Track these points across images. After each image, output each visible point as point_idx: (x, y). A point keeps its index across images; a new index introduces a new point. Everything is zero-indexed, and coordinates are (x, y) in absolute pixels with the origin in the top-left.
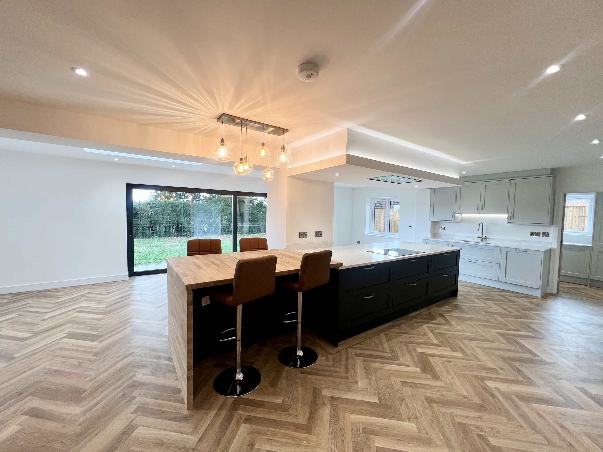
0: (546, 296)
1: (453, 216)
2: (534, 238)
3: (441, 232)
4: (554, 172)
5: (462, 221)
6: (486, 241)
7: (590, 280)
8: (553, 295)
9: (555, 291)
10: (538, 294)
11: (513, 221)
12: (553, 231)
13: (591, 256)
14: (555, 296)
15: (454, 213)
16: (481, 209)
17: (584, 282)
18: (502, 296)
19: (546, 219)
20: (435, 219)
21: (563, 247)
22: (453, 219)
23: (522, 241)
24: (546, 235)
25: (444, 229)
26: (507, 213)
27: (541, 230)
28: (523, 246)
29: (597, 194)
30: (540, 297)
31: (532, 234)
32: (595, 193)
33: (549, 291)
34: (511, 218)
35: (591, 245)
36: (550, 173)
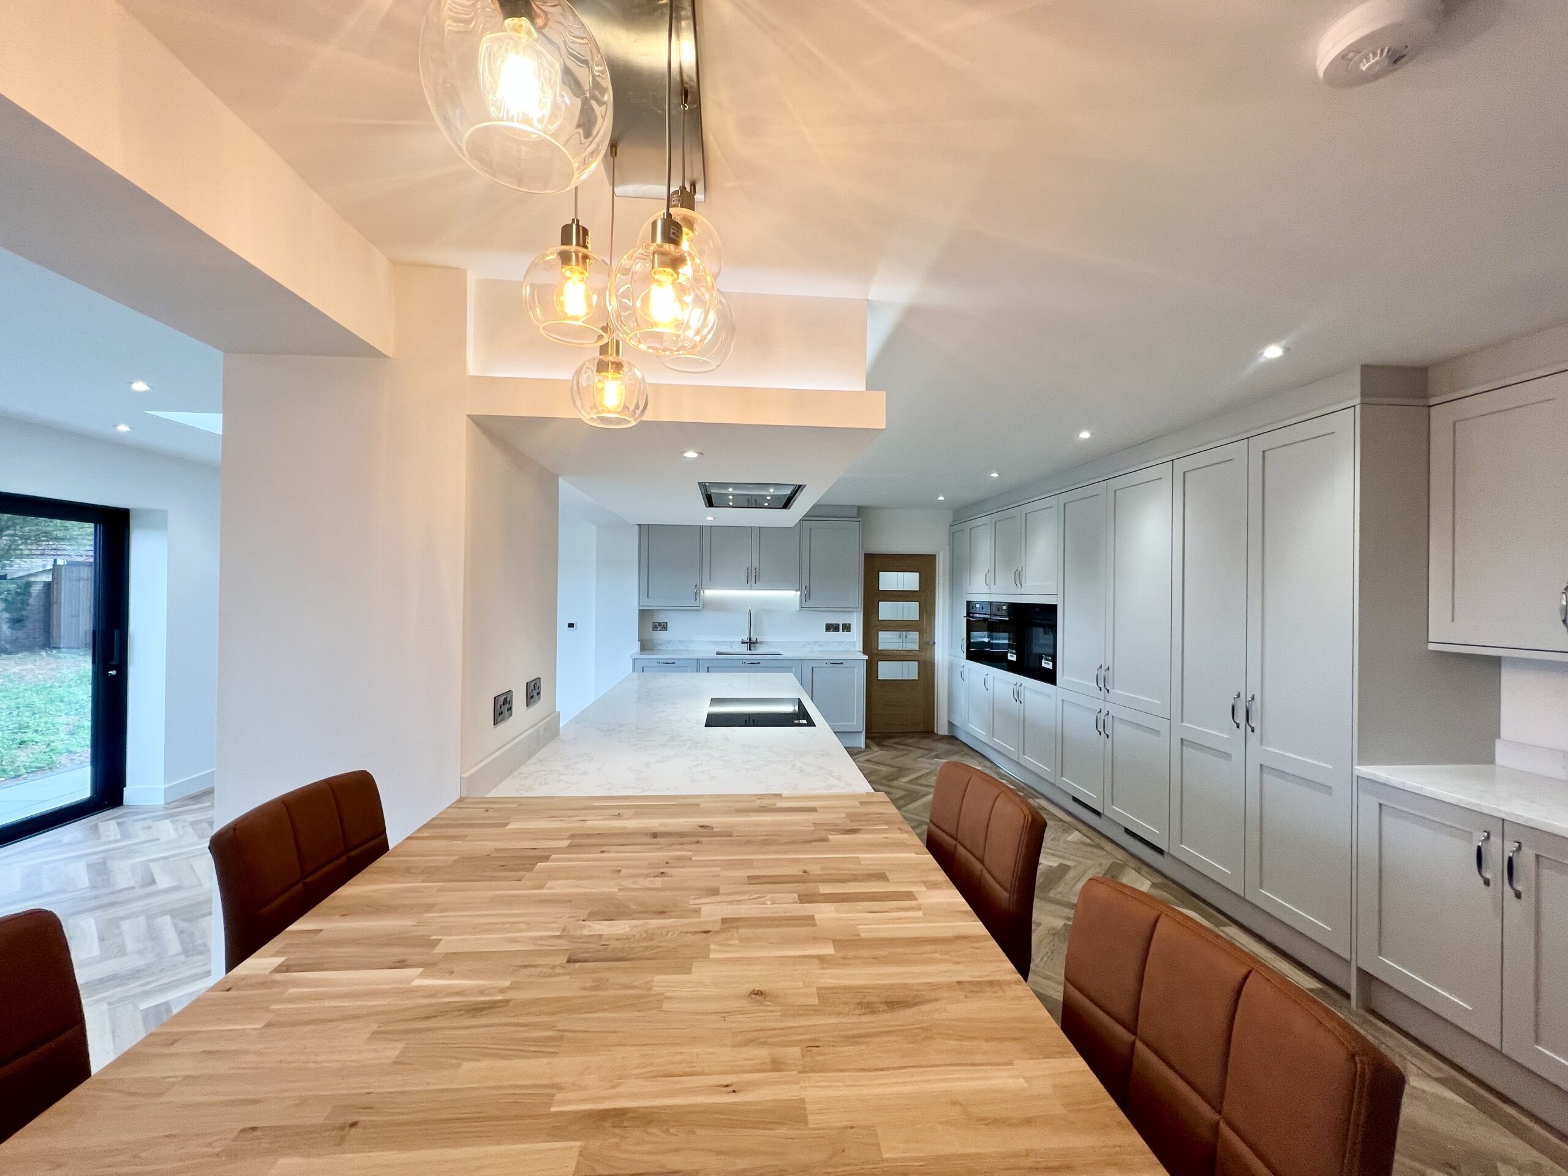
1: (697, 594)
2: (832, 634)
3: (660, 635)
4: (861, 510)
5: (711, 606)
10: (861, 742)
11: (809, 603)
12: (855, 620)
15: (697, 588)
16: (753, 578)
20: (651, 603)
22: (693, 603)
23: (815, 642)
24: (847, 628)
25: (665, 628)
26: (800, 586)
27: (839, 619)
28: (825, 653)
31: (828, 627)
34: (806, 597)
36: (855, 513)
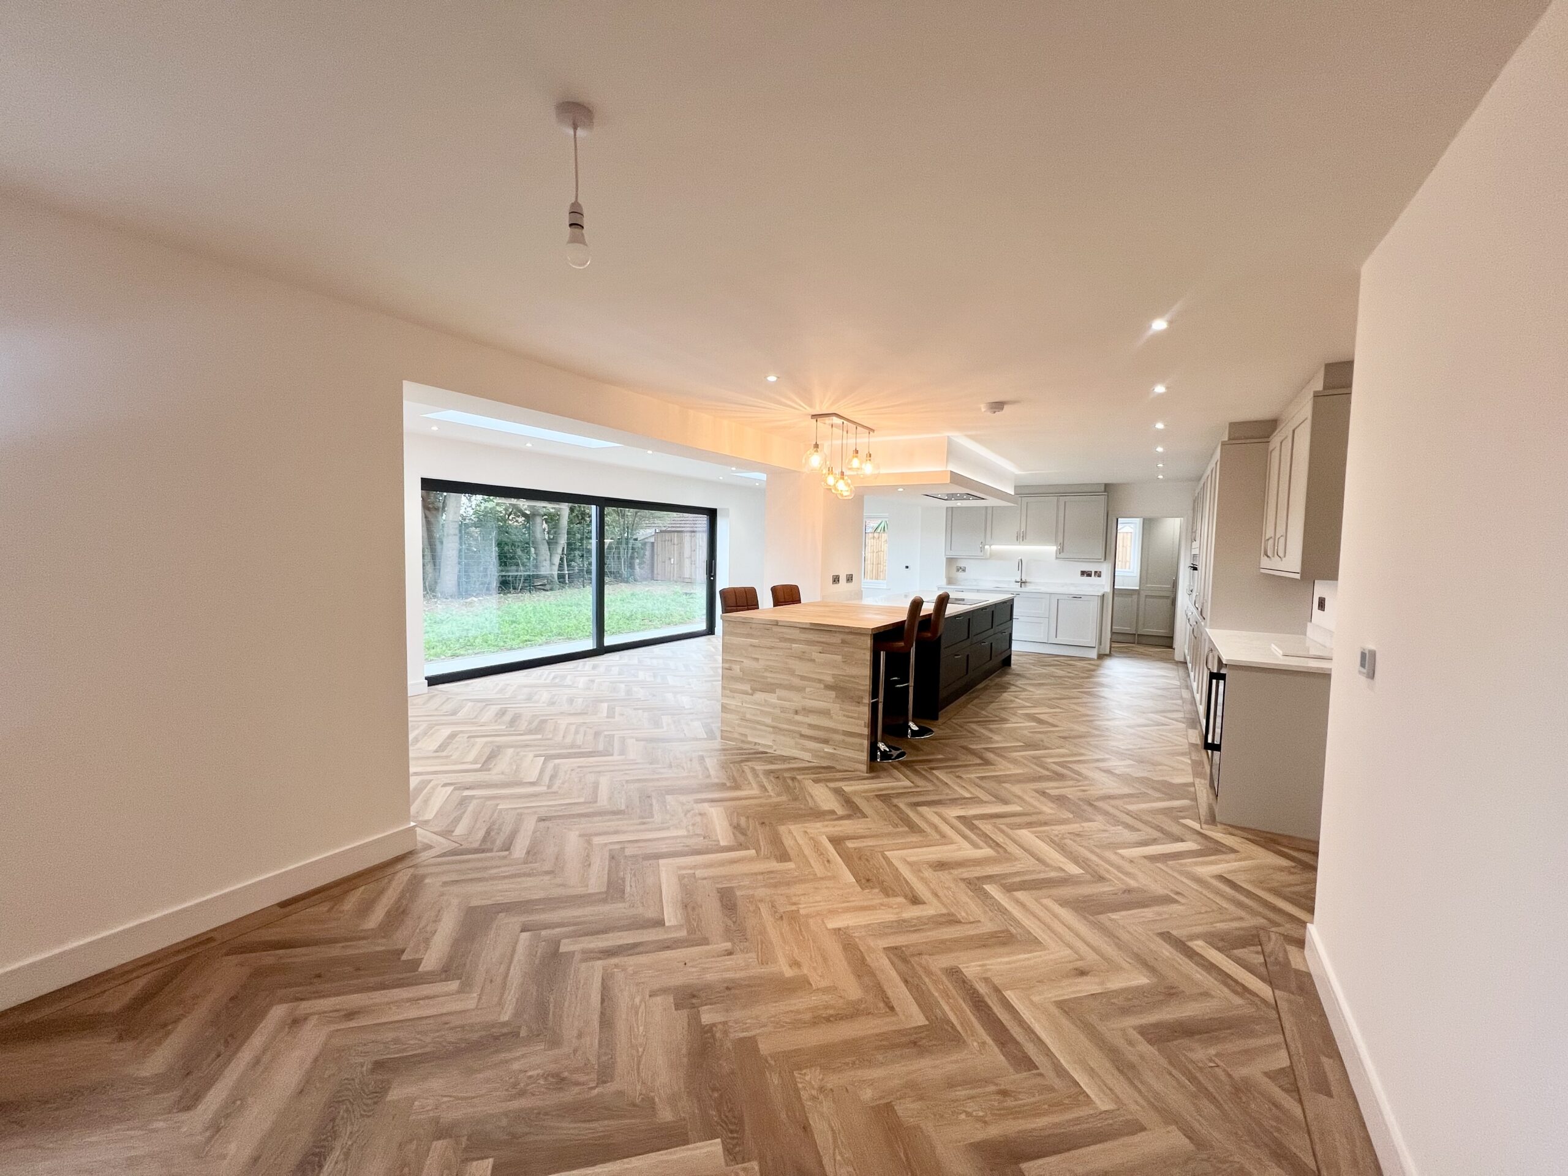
0: (1101, 657)
1: (982, 549)
2: (1085, 578)
3: (961, 574)
4: (1108, 488)
5: (993, 556)
6: (1025, 586)
7: (1138, 635)
8: (1106, 655)
9: (1108, 652)
10: (1093, 654)
11: (1062, 555)
12: (1105, 568)
13: (1138, 601)
14: (1109, 655)
15: (983, 544)
16: (1021, 537)
17: (1130, 638)
18: (1058, 661)
19: (1100, 554)
20: (952, 554)
21: (1116, 592)
22: (982, 554)
23: (1072, 584)
24: (1098, 574)
25: (964, 570)
26: (1056, 542)
27: (1091, 567)
28: (1074, 591)
29: (1144, 519)
30: (1096, 658)
31: (1083, 573)
32: (1142, 519)
33: (1102, 652)
34: (1061, 550)
35: (1138, 588)
36: (1103, 489)
